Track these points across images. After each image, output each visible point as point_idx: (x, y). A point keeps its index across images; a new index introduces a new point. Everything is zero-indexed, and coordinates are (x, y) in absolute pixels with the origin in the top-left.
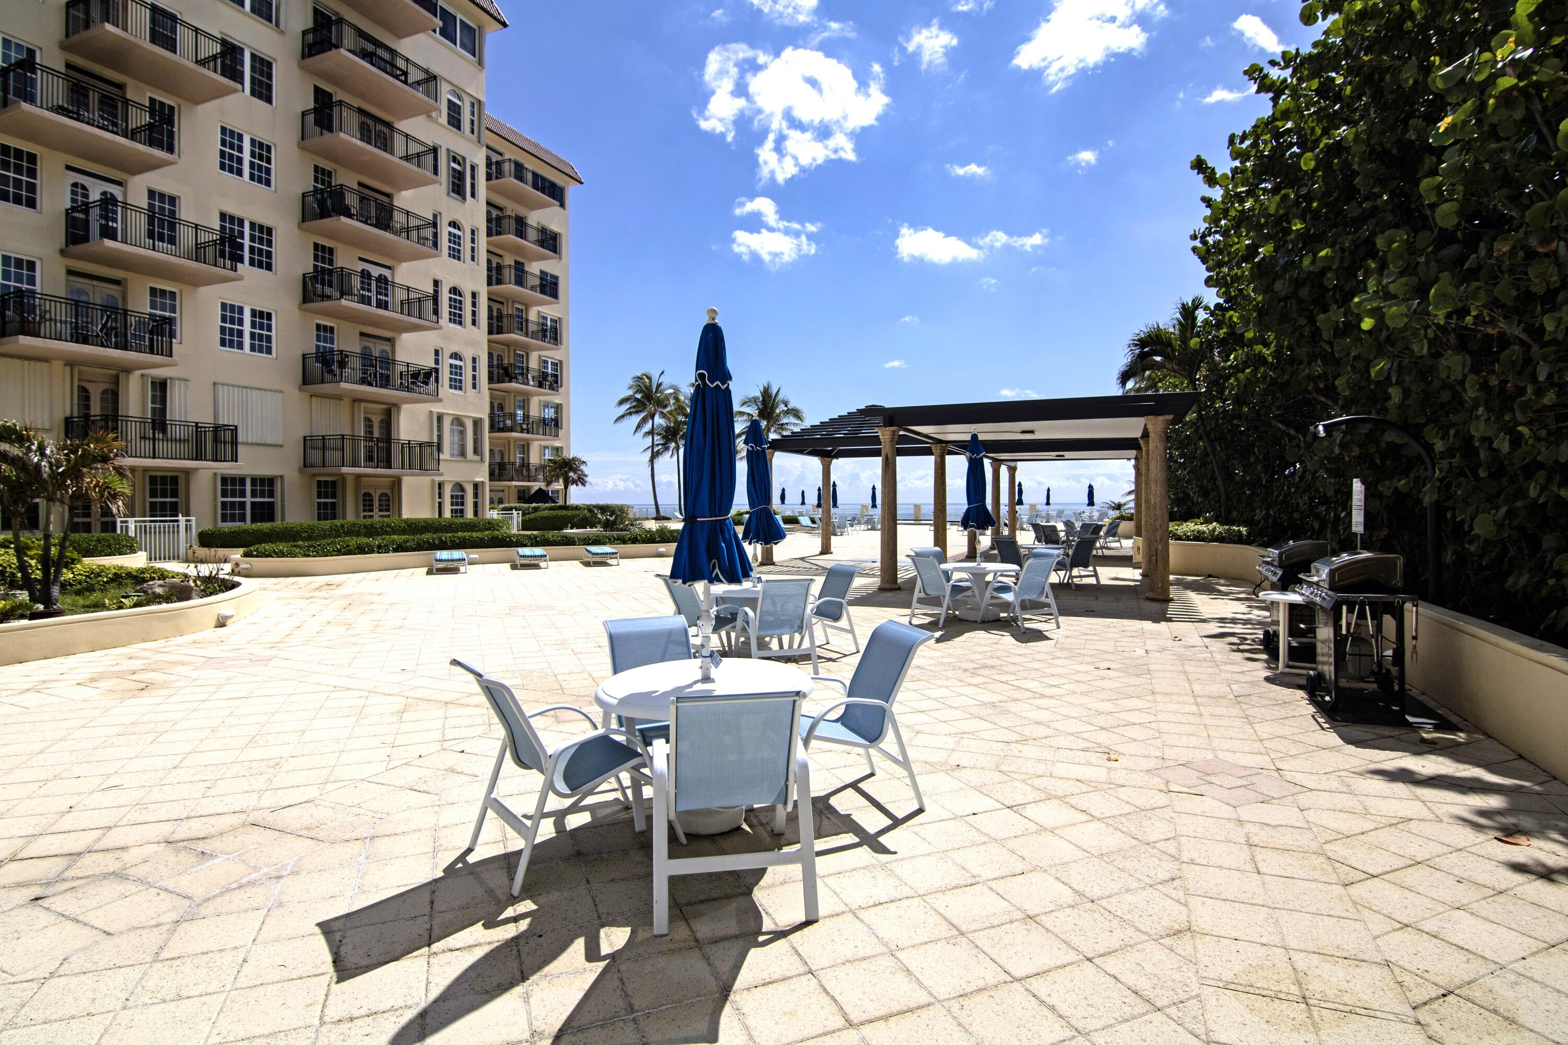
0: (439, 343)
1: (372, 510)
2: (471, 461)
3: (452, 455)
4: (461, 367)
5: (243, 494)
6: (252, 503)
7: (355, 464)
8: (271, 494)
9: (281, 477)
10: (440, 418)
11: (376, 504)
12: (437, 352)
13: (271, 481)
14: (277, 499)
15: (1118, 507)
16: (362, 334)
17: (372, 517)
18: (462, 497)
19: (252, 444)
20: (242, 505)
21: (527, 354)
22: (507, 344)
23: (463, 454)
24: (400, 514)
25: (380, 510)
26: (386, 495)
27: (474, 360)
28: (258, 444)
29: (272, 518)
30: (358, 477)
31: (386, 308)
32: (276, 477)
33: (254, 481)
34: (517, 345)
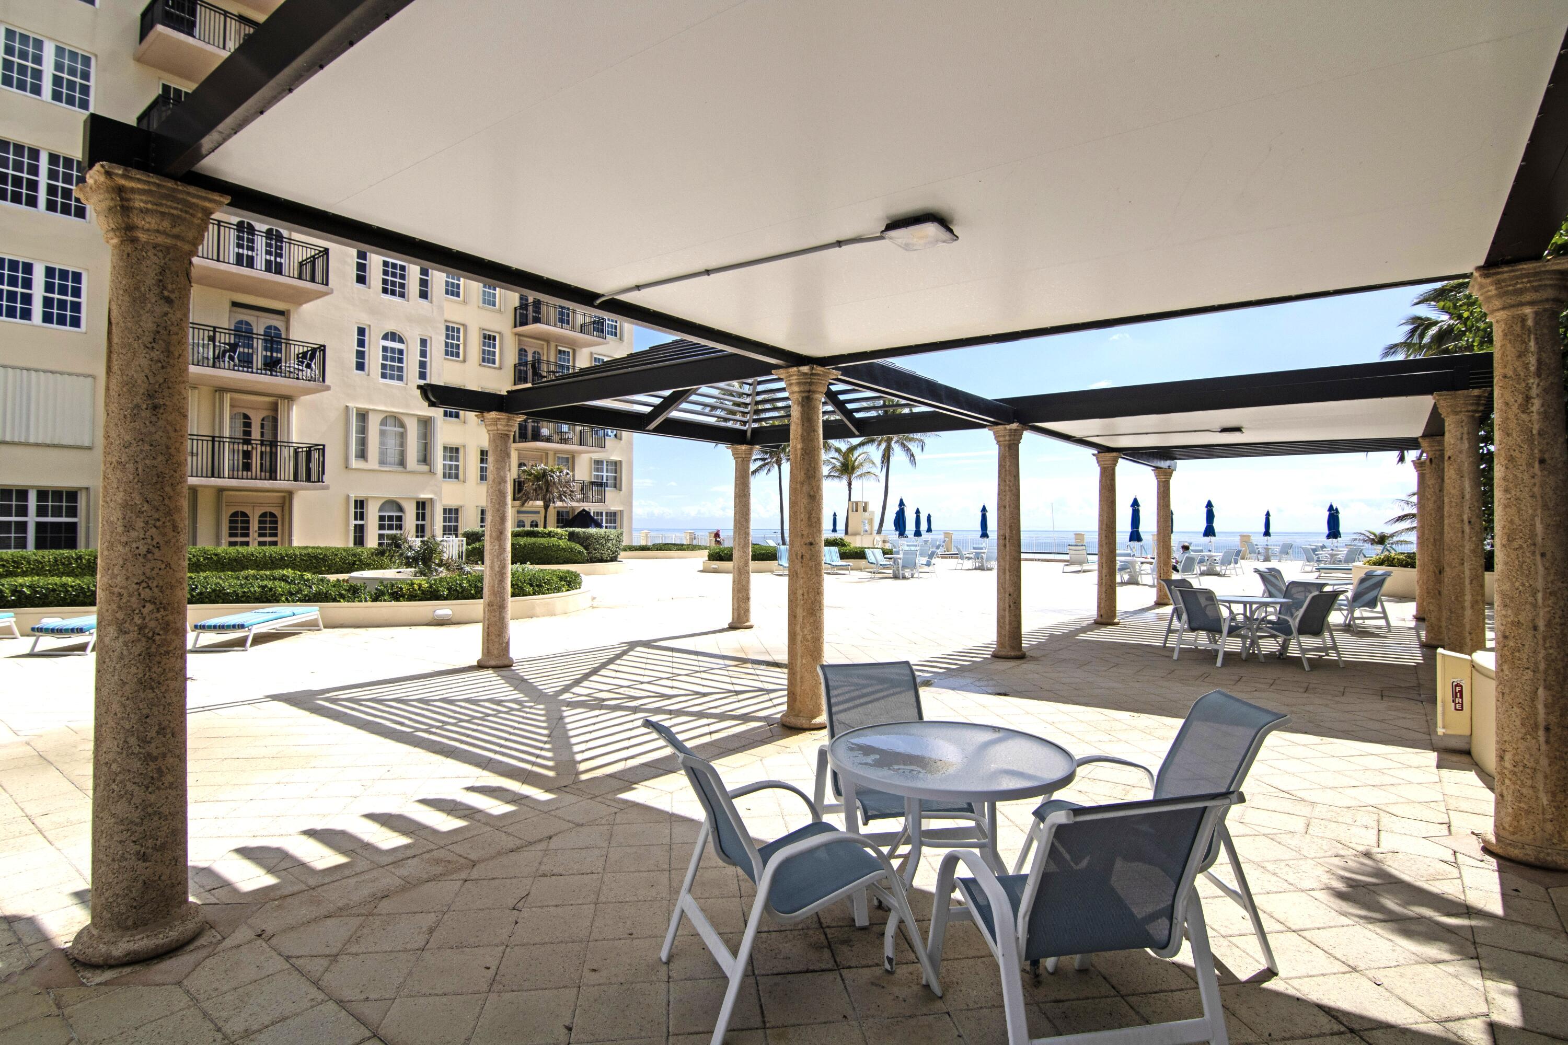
0: (364, 320)
1: (247, 535)
2: (413, 472)
3: (382, 462)
4: (401, 352)
5: (23, 511)
6: (39, 525)
7: (214, 472)
8: (73, 512)
9: (87, 489)
10: (363, 416)
11: (254, 526)
12: (361, 331)
13: (72, 495)
14: (81, 520)
15: (1381, 540)
16: (235, 304)
17: (247, 544)
18: (399, 519)
19: (37, 445)
20: (22, 527)
21: (574, 351)
22: (546, 339)
23: (402, 463)
24: (290, 541)
25: (260, 535)
26: (272, 515)
27: (423, 342)
28: (48, 446)
29: (72, 543)
30: (221, 490)
31: (279, 271)
32: (81, 489)
33: (42, 494)
34: (560, 340)
